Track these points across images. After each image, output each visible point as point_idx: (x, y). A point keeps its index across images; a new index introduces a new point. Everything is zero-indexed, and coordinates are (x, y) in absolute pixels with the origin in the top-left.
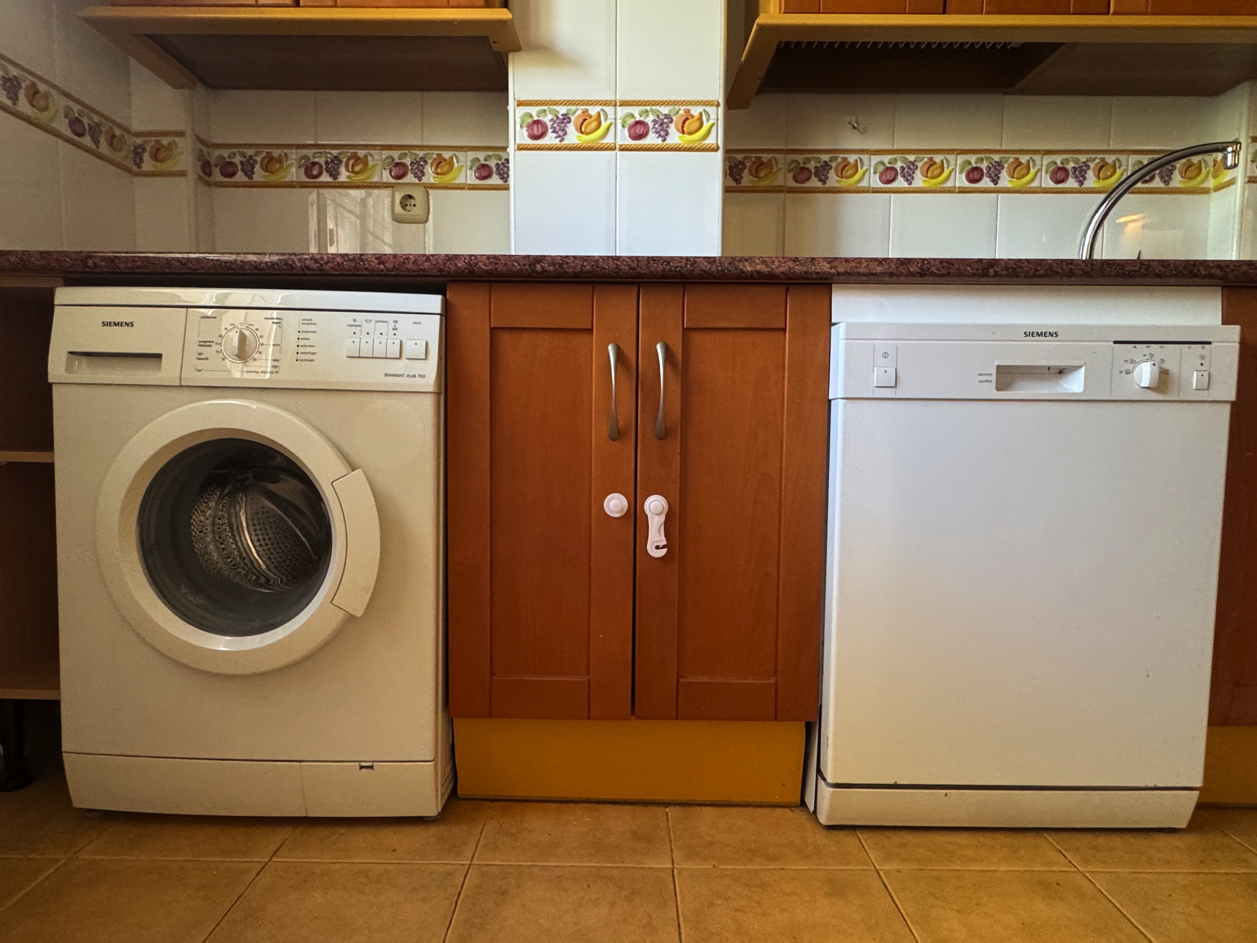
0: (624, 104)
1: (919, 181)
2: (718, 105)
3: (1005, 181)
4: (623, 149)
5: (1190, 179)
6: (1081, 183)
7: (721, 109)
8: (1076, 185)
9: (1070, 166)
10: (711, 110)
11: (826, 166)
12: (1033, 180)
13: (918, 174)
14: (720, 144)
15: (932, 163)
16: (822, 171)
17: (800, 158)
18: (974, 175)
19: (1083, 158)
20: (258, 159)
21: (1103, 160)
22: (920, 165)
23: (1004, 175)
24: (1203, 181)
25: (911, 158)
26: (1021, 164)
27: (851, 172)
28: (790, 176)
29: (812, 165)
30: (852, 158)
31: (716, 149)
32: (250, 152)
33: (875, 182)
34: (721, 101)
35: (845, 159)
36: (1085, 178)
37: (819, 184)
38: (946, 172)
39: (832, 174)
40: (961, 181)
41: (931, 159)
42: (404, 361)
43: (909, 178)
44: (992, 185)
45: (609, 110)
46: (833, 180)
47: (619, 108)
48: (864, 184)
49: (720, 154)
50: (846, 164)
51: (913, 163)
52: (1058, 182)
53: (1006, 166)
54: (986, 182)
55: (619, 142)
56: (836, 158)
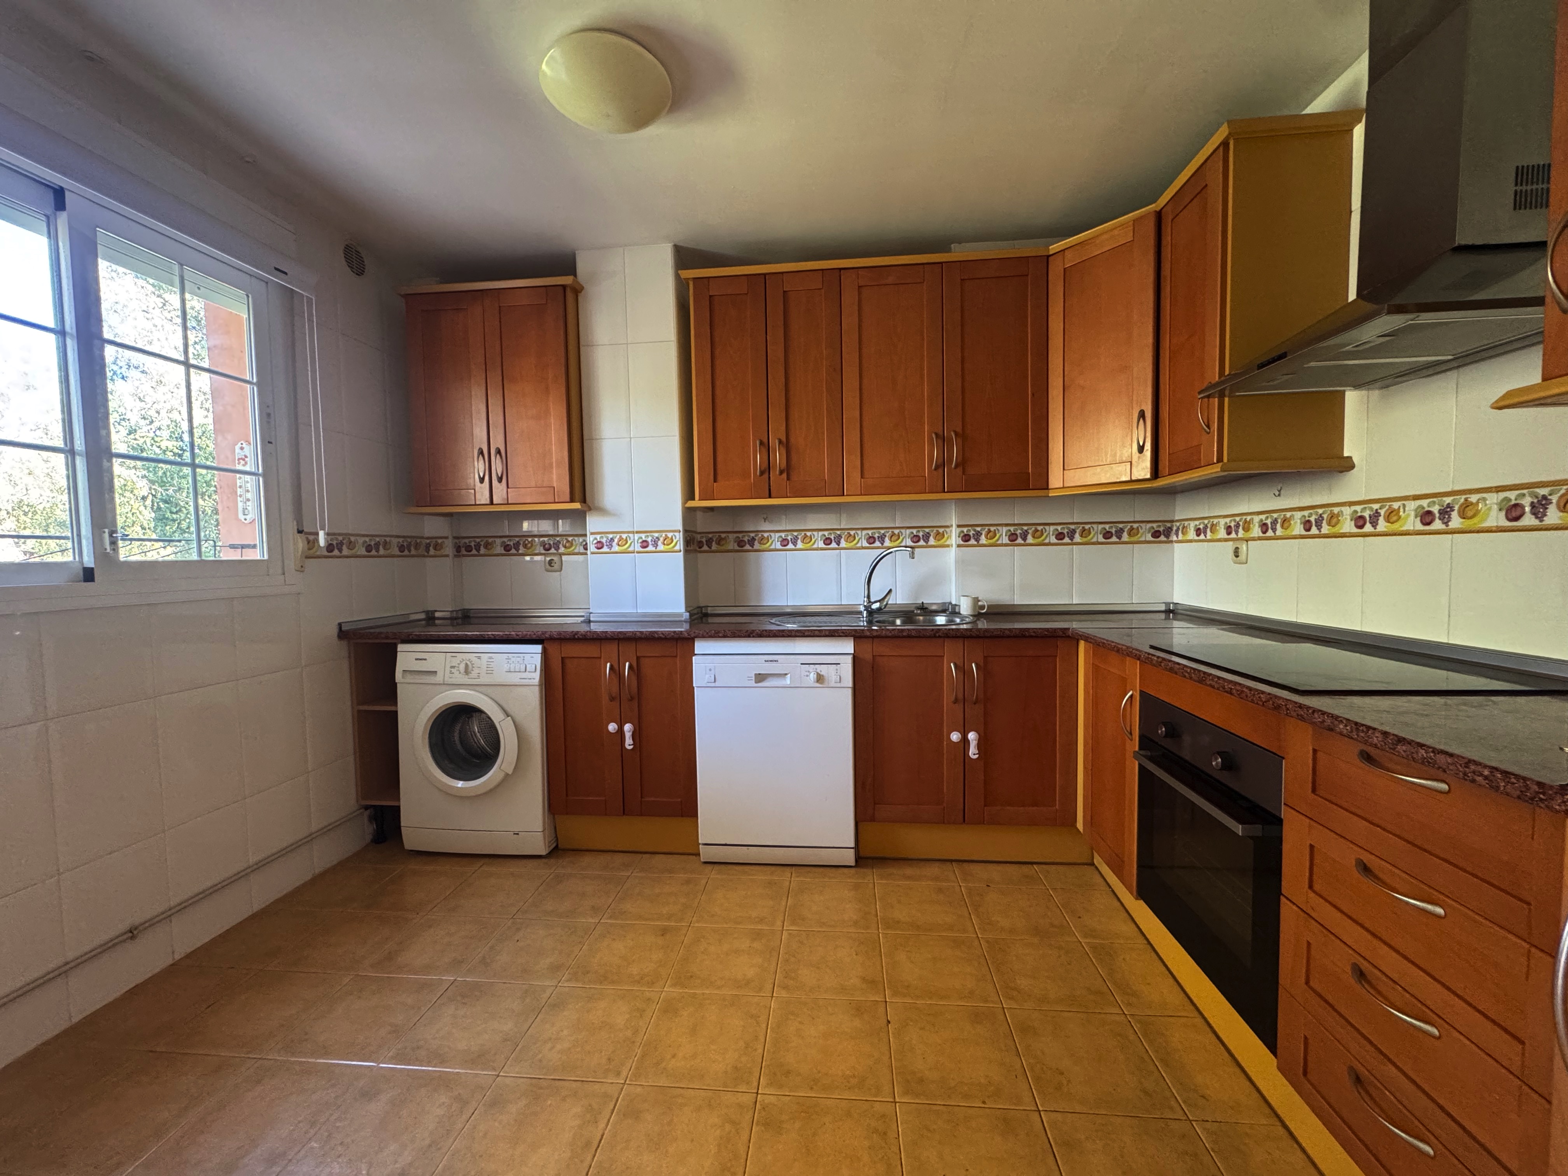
0: (637, 532)
1: (800, 545)
2: (680, 532)
3: (843, 544)
4: (638, 552)
5: (939, 540)
6: (882, 544)
7: (681, 533)
8: (880, 545)
9: (876, 535)
10: (677, 534)
11: (753, 539)
12: (857, 543)
13: (799, 542)
14: (682, 549)
15: (806, 536)
16: (752, 542)
17: (740, 535)
18: (828, 541)
19: (882, 531)
20: (482, 543)
21: (893, 532)
22: (800, 537)
23: (842, 541)
24: (945, 541)
25: (795, 534)
26: (851, 535)
27: (765, 542)
28: (736, 544)
29: (746, 539)
30: (766, 535)
31: (680, 551)
32: (478, 540)
33: (778, 546)
34: (681, 530)
35: (762, 535)
36: (884, 541)
37: (750, 548)
38: (813, 540)
39: (756, 543)
40: (821, 544)
41: (805, 534)
42: (527, 673)
43: (795, 544)
44: (837, 546)
45: (631, 535)
46: (757, 546)
47: (636, 535)
48: (773, 547)
49: (682, 553)
50: (763, 538)
51: (796, 537)
52: (870, 544)
53: (843, 536)
54: (834, 545)
55: (636, 550)
56: (758, 535)
